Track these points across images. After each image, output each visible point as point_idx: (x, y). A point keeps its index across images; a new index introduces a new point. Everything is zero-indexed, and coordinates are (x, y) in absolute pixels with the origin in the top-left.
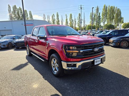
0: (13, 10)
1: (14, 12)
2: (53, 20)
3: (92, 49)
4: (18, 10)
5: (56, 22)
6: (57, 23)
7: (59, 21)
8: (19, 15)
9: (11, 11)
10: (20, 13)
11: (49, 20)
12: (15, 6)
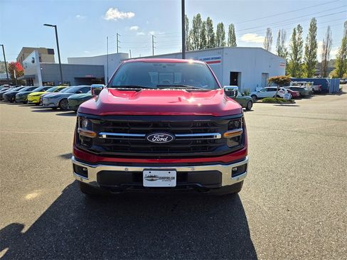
0: (194, 27)
1: (195, 32)
2: (294, 43)
3: (144, 135)
4: (204, 27)
5: (304, 50)
6: (306, 54)
7: (314, 45)
8: (204, 38)
9: (190, 29)
10: (206, 33)
11: (281, 44)
12: (199, 16)
